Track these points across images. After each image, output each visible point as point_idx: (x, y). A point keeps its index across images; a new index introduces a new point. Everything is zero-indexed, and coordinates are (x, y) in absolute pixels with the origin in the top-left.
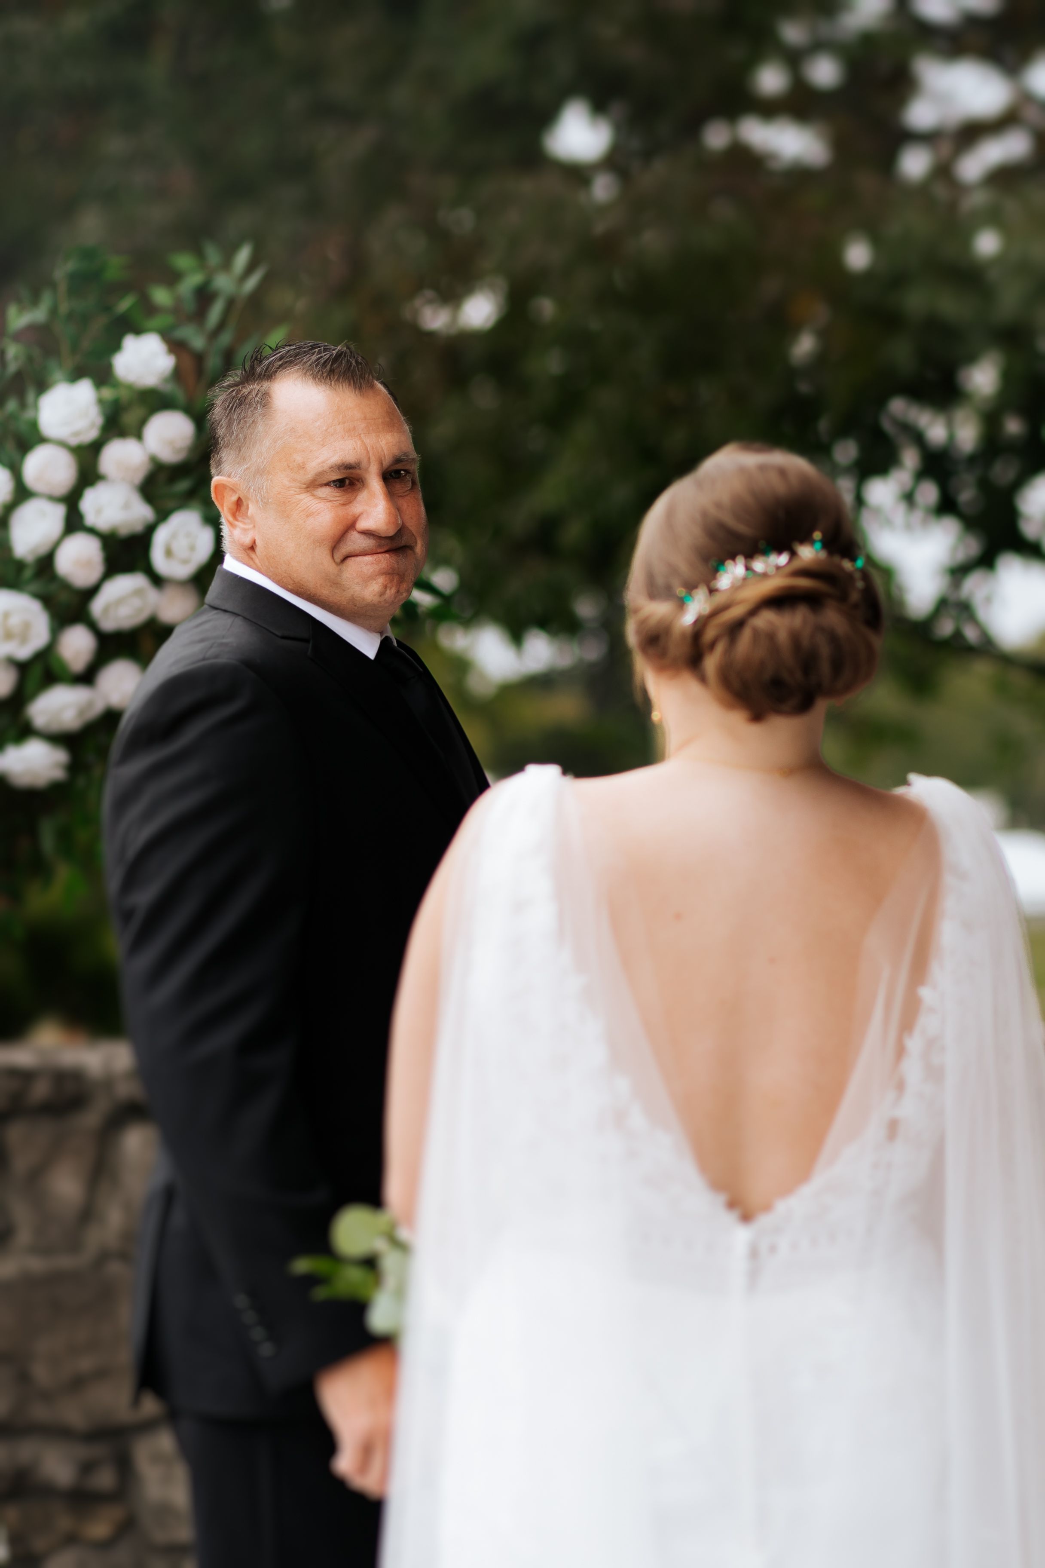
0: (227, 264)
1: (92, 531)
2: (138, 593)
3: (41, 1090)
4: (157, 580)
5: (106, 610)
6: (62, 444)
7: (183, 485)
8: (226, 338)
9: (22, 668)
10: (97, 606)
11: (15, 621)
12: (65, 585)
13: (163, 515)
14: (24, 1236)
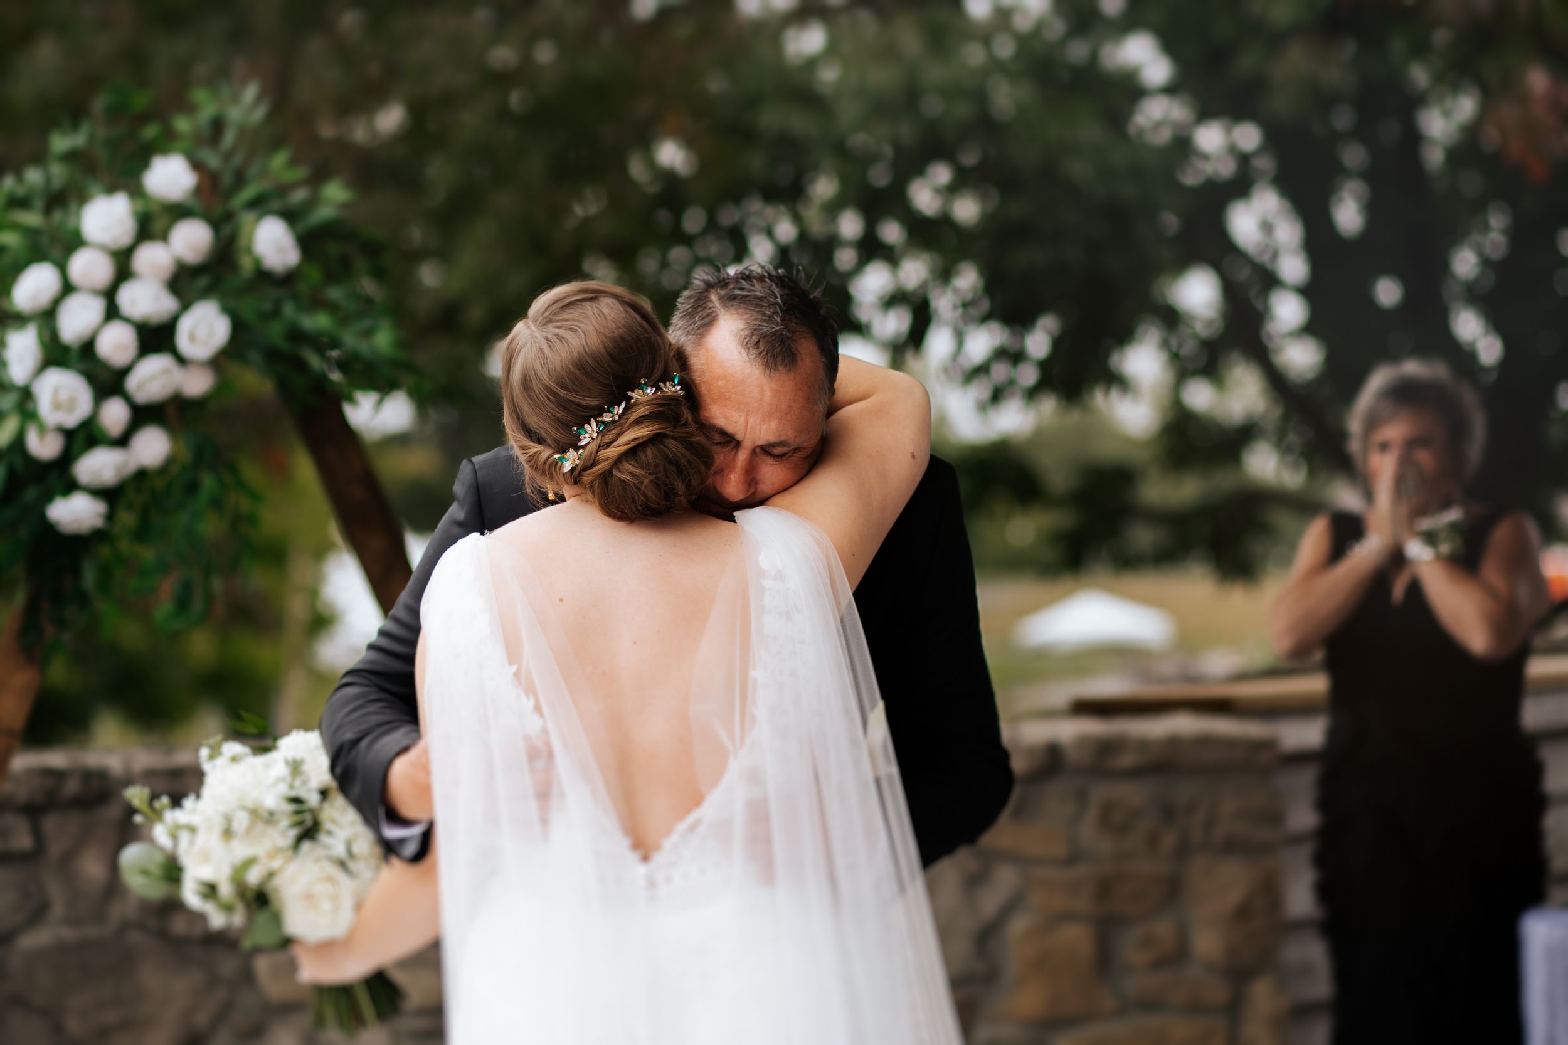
0: (236, 98)
1: (127, 320)
2: (166, 372)
3: (72, 787)
4: (181, 360)
5: (141, 385)
6: (103, 248)
7: (203, 282)
8: (238, 160)
9: (69, 435)
10: (132, 383)
11: (63, 396)
12: (104, 365)
13: (186, 305)
14: (58, 909)
